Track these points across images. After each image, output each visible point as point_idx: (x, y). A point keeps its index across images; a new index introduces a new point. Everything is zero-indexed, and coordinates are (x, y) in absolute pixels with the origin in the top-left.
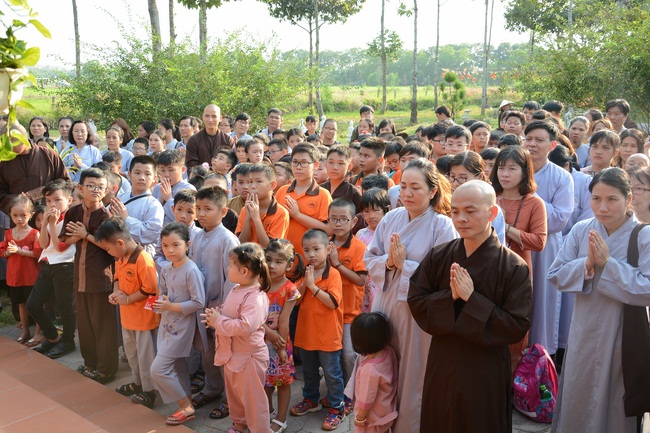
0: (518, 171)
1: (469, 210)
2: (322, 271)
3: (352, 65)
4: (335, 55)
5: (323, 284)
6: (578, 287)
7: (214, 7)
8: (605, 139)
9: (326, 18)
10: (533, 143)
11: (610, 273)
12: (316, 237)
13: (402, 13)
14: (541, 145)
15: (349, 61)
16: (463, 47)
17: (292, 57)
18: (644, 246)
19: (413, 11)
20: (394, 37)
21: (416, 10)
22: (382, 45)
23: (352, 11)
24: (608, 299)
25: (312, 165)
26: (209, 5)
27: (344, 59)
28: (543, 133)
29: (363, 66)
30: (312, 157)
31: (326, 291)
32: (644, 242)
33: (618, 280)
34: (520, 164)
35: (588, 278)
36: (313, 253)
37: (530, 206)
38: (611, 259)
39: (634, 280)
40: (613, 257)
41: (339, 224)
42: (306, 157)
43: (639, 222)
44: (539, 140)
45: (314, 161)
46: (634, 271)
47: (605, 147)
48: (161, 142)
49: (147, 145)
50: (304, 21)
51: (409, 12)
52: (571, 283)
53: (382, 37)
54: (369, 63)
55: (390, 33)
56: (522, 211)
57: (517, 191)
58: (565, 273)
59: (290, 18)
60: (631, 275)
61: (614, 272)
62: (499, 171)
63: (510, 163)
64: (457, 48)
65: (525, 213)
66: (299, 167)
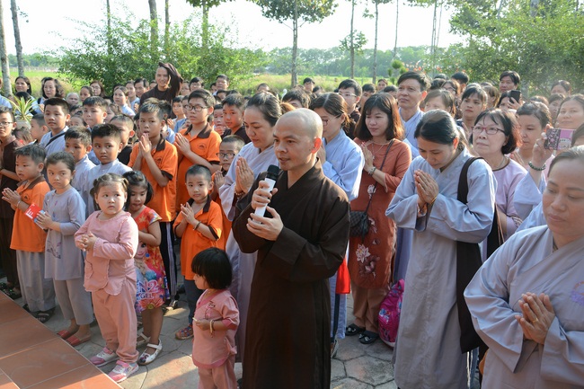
0: (384, 119)
1: (290, 141)
2: (203, 205)
3: (333, 60)
4: (321, 52)
5: (204, 218)
6: (412, 224)
7: (214, 6)
8: (476, 94)
9: (306, 19)
10: (405, 92)
11: (439, 211)
12: (201, 173)
13: (366, 16)
14: (413, 94)
15: (331, 57)
16: (420, 48)
17: (286, 53)
18: (473, 182)
19: (375, 15)
20: (361, 36)
21: (377, 13)
22: (351, 42)
23: (327, 14)
24: (439, 238)
25: (205, 111)
26: (210, 5)
27: (327, 55)
28: (414, 83)
29: (342, 61)
30: (206, 103)
31: (206, 224)
32: (473, 177)
33: (446, 218)
34: (385, 111)
35: (420, 215)
36: (197, 189)
37: (397, 152)
38: (440, 197)
39: (461, 216)
40: (443, 194)
41: (225, 158)
42: (200, 102)
43: (471, 156)
44: (410, 89)
45: (209, 107)
46: (462, 208)
47: (476, 102)
48: (124, 97)
49: (112, 101)
50: (290, 21)
51: (371, 16)
52: (406, 220)
53: (351, 35)
54: (346, 59)
55: (358, 32)
56: (389, 156)
57: (384, 137)
58: (401, 210)
59: (278, 18)
60: (459, 212)
61: (442, 210)
62: (367, 120)
63: (376, 111)
64: (415, 49)
65: (391, 158)
66: (193, 111)
